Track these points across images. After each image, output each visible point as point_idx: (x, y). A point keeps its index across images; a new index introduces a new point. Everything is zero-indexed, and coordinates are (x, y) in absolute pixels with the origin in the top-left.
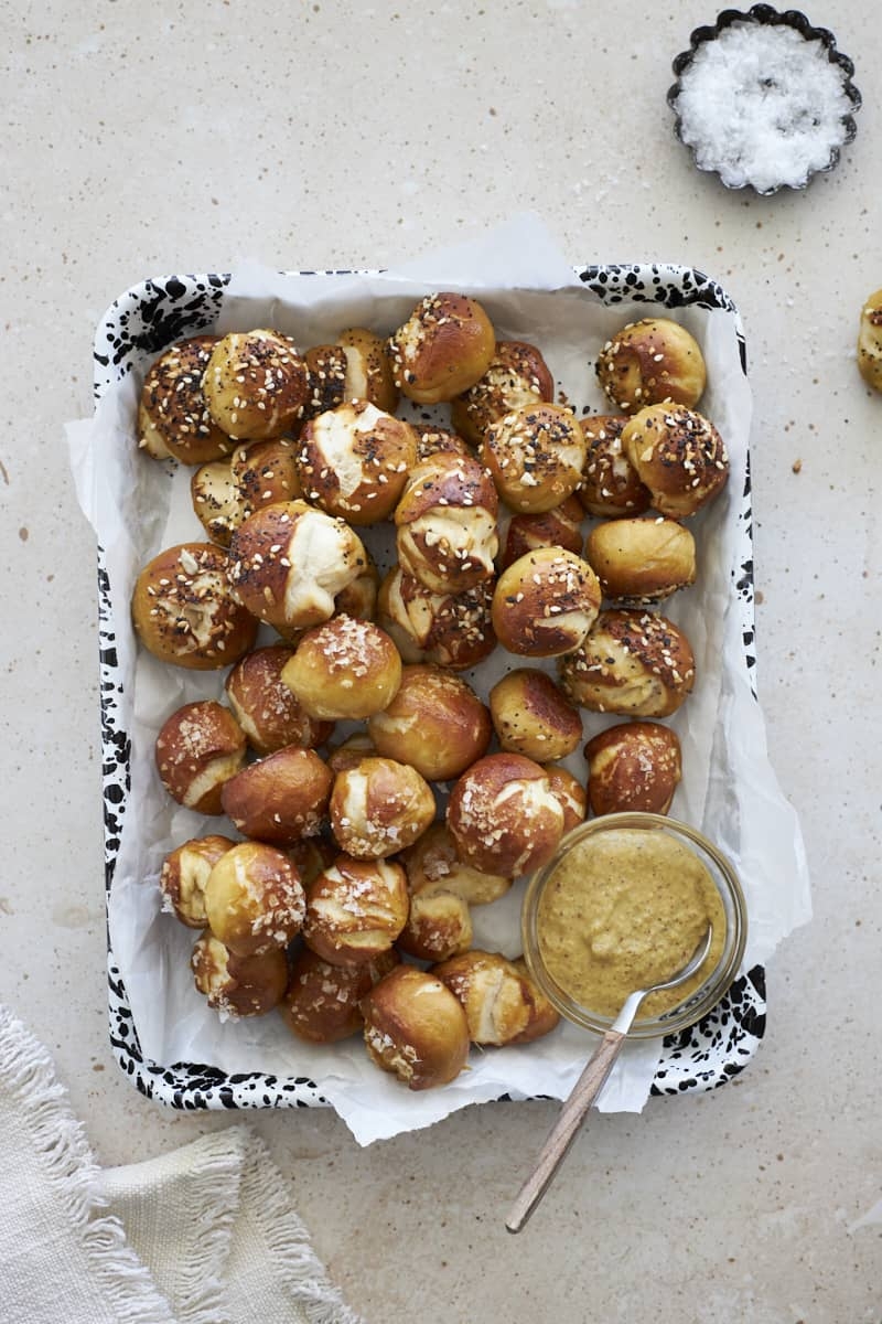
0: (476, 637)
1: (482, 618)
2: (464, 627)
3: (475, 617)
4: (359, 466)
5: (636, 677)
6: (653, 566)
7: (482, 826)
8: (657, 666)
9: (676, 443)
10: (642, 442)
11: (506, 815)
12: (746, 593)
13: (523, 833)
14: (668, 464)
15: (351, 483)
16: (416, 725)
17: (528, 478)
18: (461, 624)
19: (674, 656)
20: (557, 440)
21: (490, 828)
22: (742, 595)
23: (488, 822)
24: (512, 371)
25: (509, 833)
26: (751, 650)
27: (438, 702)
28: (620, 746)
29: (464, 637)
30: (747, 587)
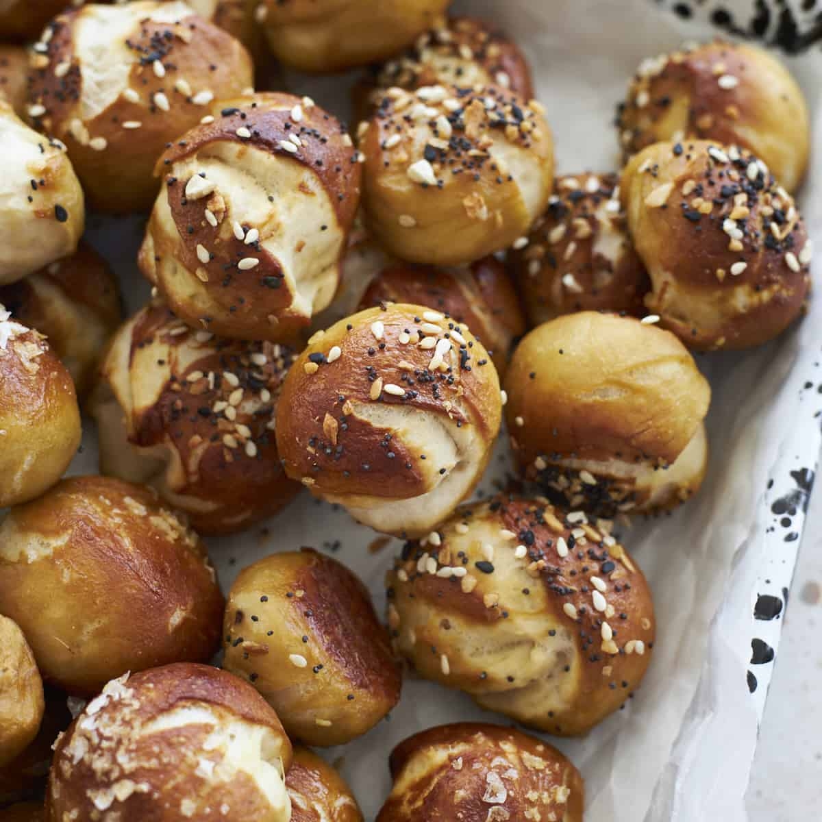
0: (241, 446)
1: (264, 414)
2: (222, 414)
3: (250, 407)
4: (127, 70)
5: (529, 615)
6: (614, 396)
7: (100, 764)
8: (574, 603)
9: (718, 188)
10: (655, 176)
11: (158, 756)
12: (786, 523)
13: (177, 804)
14: (693, 218)
15: (103, 96)
16: (59, 553)
17: (424, 170)
18: (219, 406)
19: (614, 597)
20: (498, 126)
21: (115, 775)
22: (778, 525)
23: (114, 761)
24: (466, 52)
25: (150, 794)
26: (769, 632)
27: (121, 531)
28: (460, 748)
29: (217, 437)
30: (793, 512)
